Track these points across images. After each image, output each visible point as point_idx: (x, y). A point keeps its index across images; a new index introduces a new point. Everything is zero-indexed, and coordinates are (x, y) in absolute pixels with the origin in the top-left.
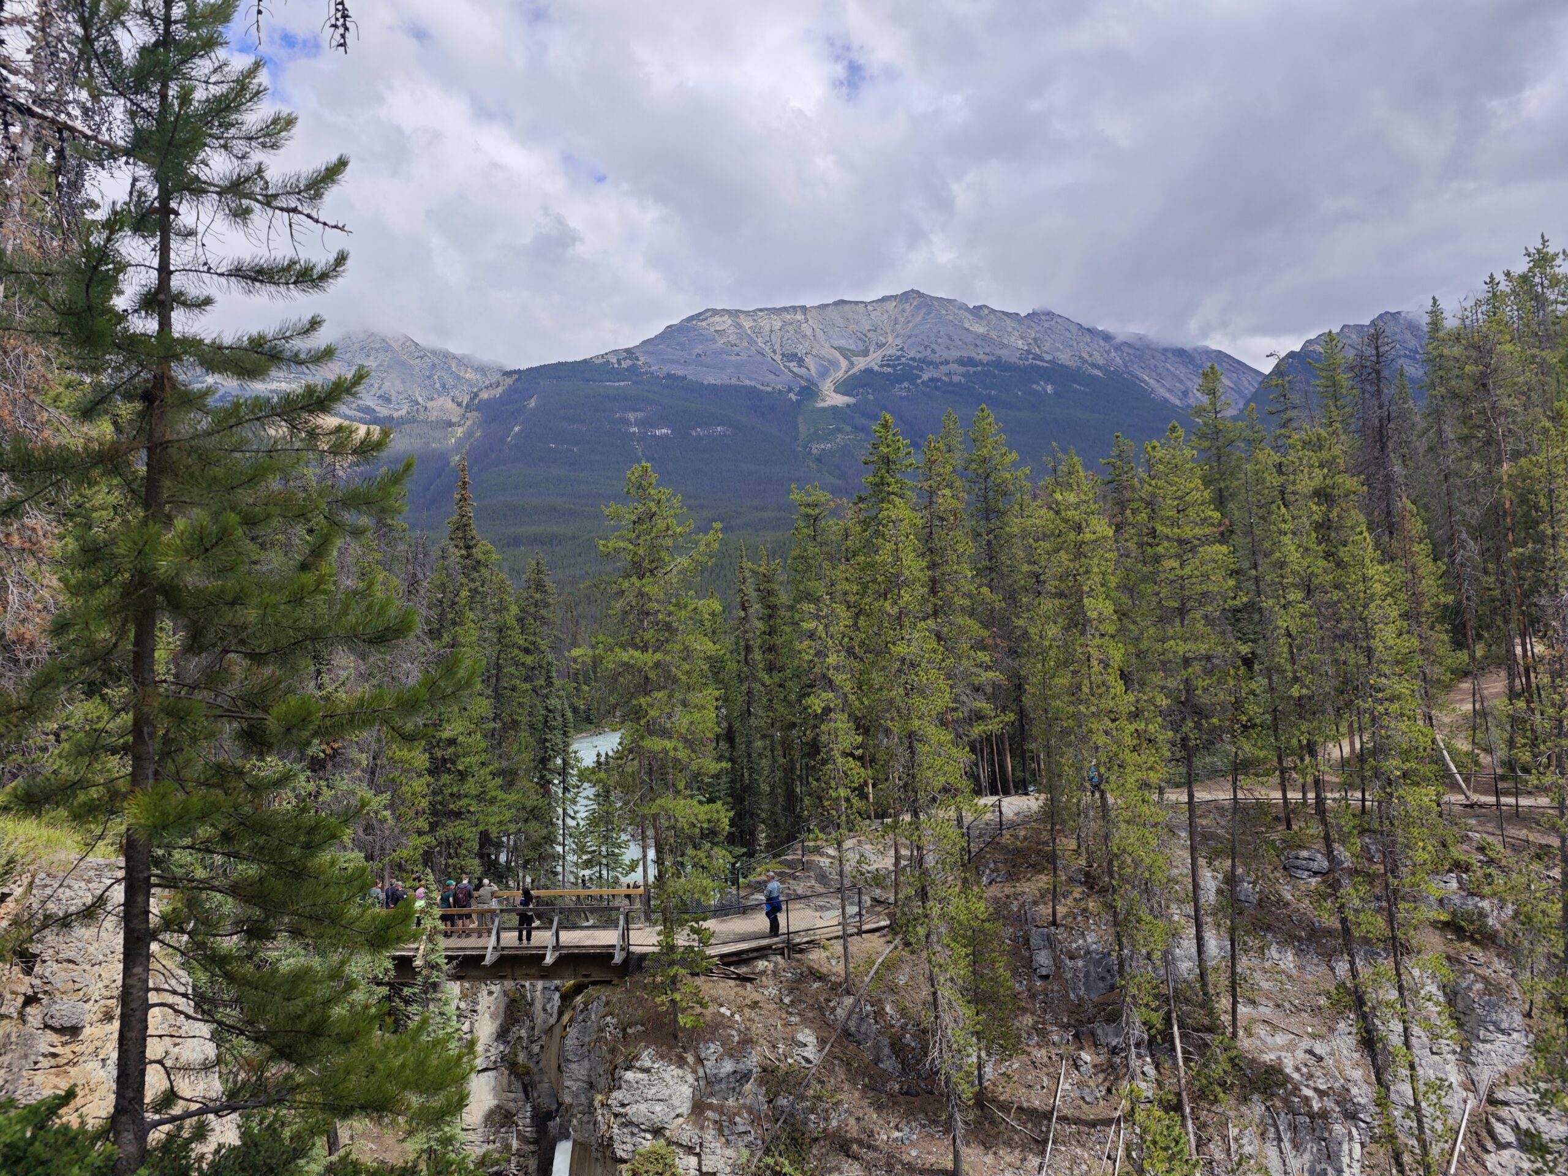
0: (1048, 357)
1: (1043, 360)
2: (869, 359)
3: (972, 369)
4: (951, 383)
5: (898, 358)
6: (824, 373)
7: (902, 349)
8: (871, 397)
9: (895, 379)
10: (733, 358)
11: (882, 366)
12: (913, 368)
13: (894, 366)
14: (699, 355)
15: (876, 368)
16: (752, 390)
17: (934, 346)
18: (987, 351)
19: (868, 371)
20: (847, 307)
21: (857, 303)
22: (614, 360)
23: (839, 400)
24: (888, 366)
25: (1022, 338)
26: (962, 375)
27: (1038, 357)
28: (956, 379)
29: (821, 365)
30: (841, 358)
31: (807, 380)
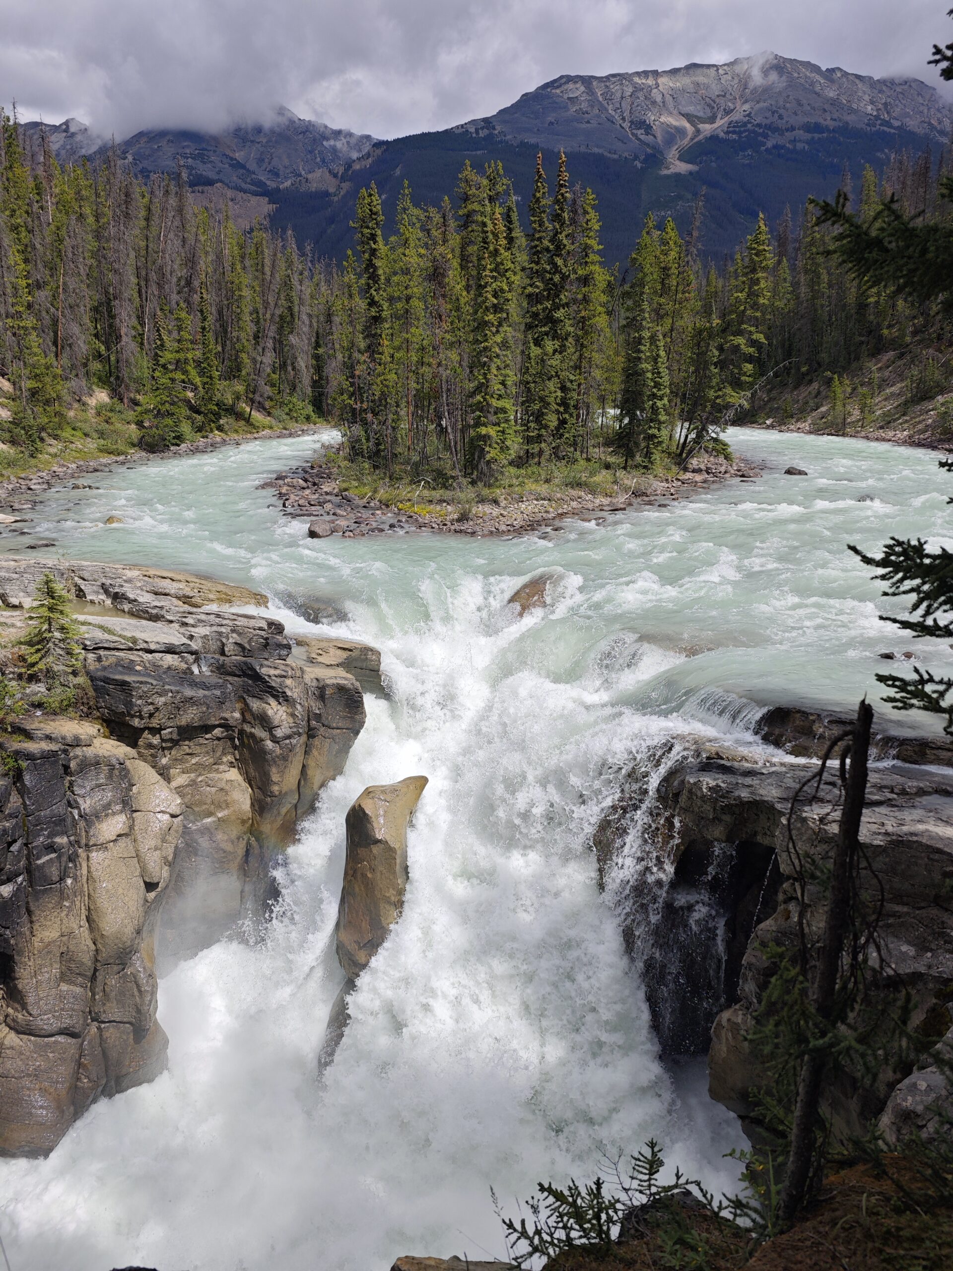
0: (896, 123)
1: (891, 126)
2: (715, 125)
3: (816, 136)
4: (795, 151)
5: (745, 124)
6: (670, 142)
7: (749, 115)
8: (714, 165)
9: (740, 146)
10: (584, 126)
11: (727, 133)
12: (758, 134)
13: (739, 133)
14: (551, 123)
15: (722, 135)
16: (600, 158)
17: (781, 111)
18: (835, 116)
19: (713, 138)
20: (699, 71)
21: (708, 66)
22: (473, 130)
23: (682, 167)
24: (734, 132)
25: (872, 102)
26: (808, 142)
27: (887, 124)
28: (800, 146)
29: (668, 133)
30: (688, 125)
31: (654, 148)
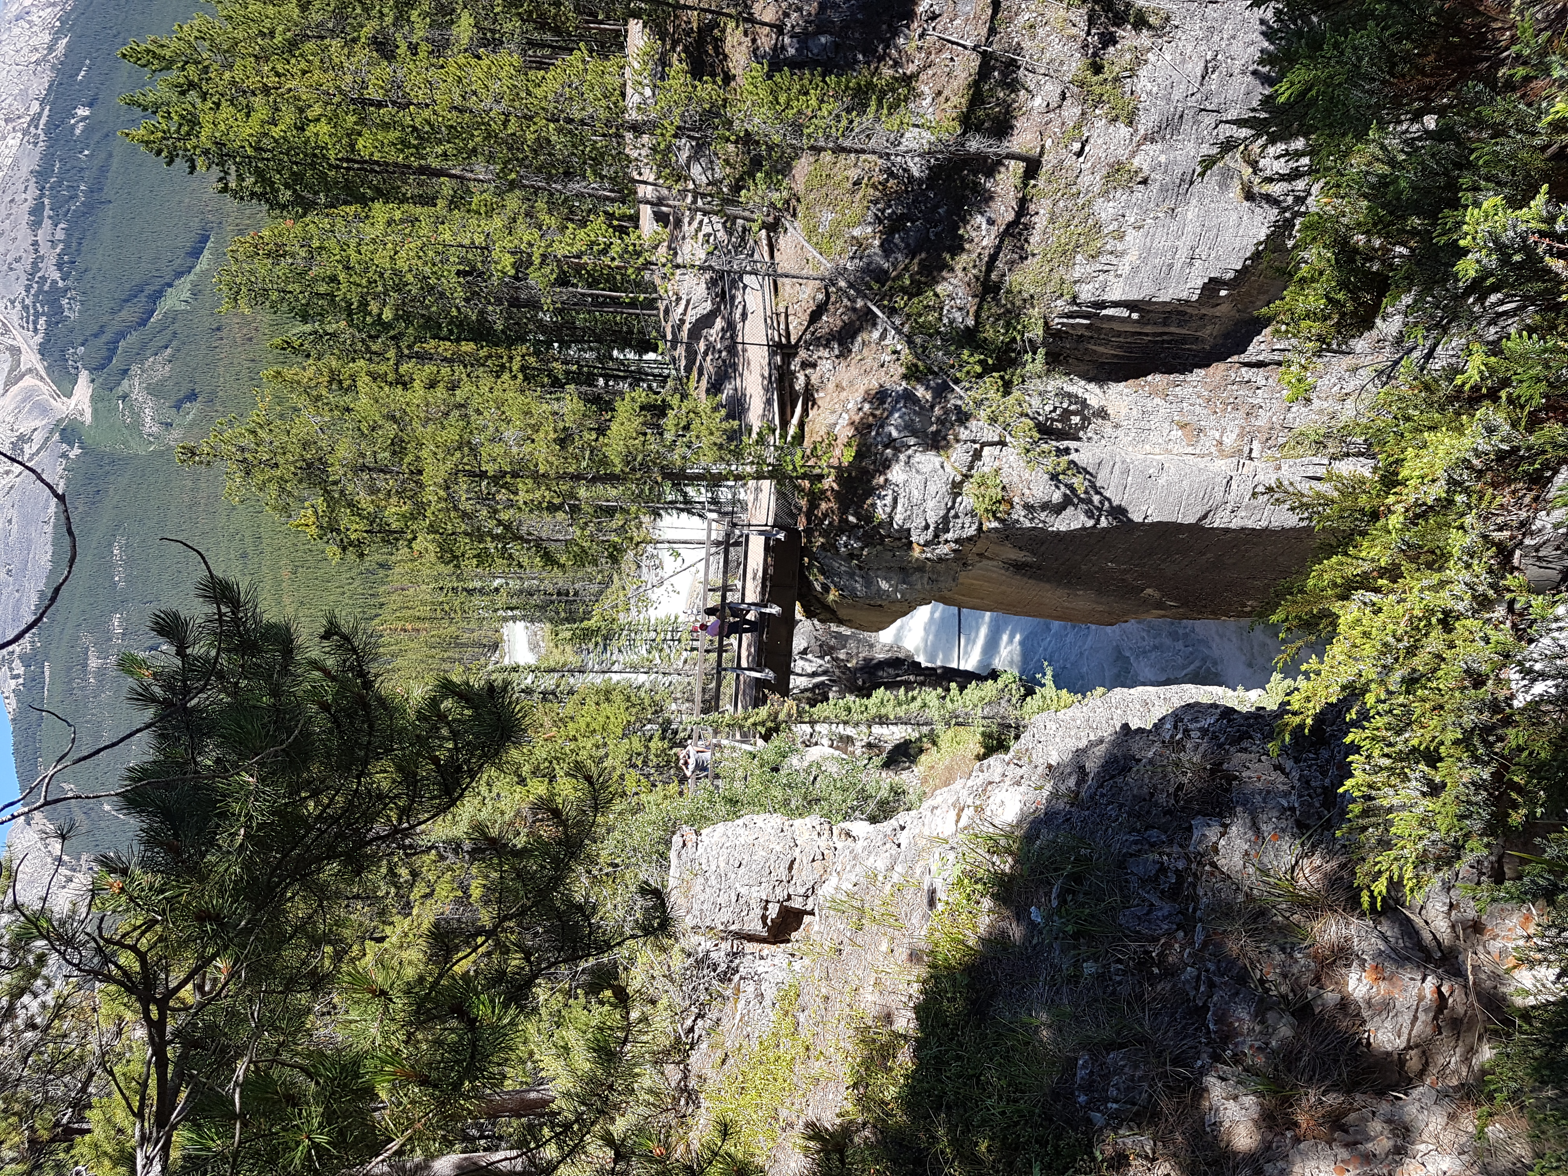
0: (35, 107)
1: (40, 114)
2: (24, 347)
3: (47, 212)
4: (67, 243)
5: (25, 308)
6: (43, 410)
7: (12, 302)
8: (80, 350)
9: (56, 316)
11: (36, 330)
12: (40, 291)
13: (37, 315)
15: (39, 338)
17: (9, 259)
18: (21, 187)
19: (43, 350)
22: (13, 683)
23: (83, 392)
24: (35, 323)
26: (56, 224)
27: (35, 120)
28: (60, 235)
29: (30, 412)
30: (21, 384)
31: (51, 432)
